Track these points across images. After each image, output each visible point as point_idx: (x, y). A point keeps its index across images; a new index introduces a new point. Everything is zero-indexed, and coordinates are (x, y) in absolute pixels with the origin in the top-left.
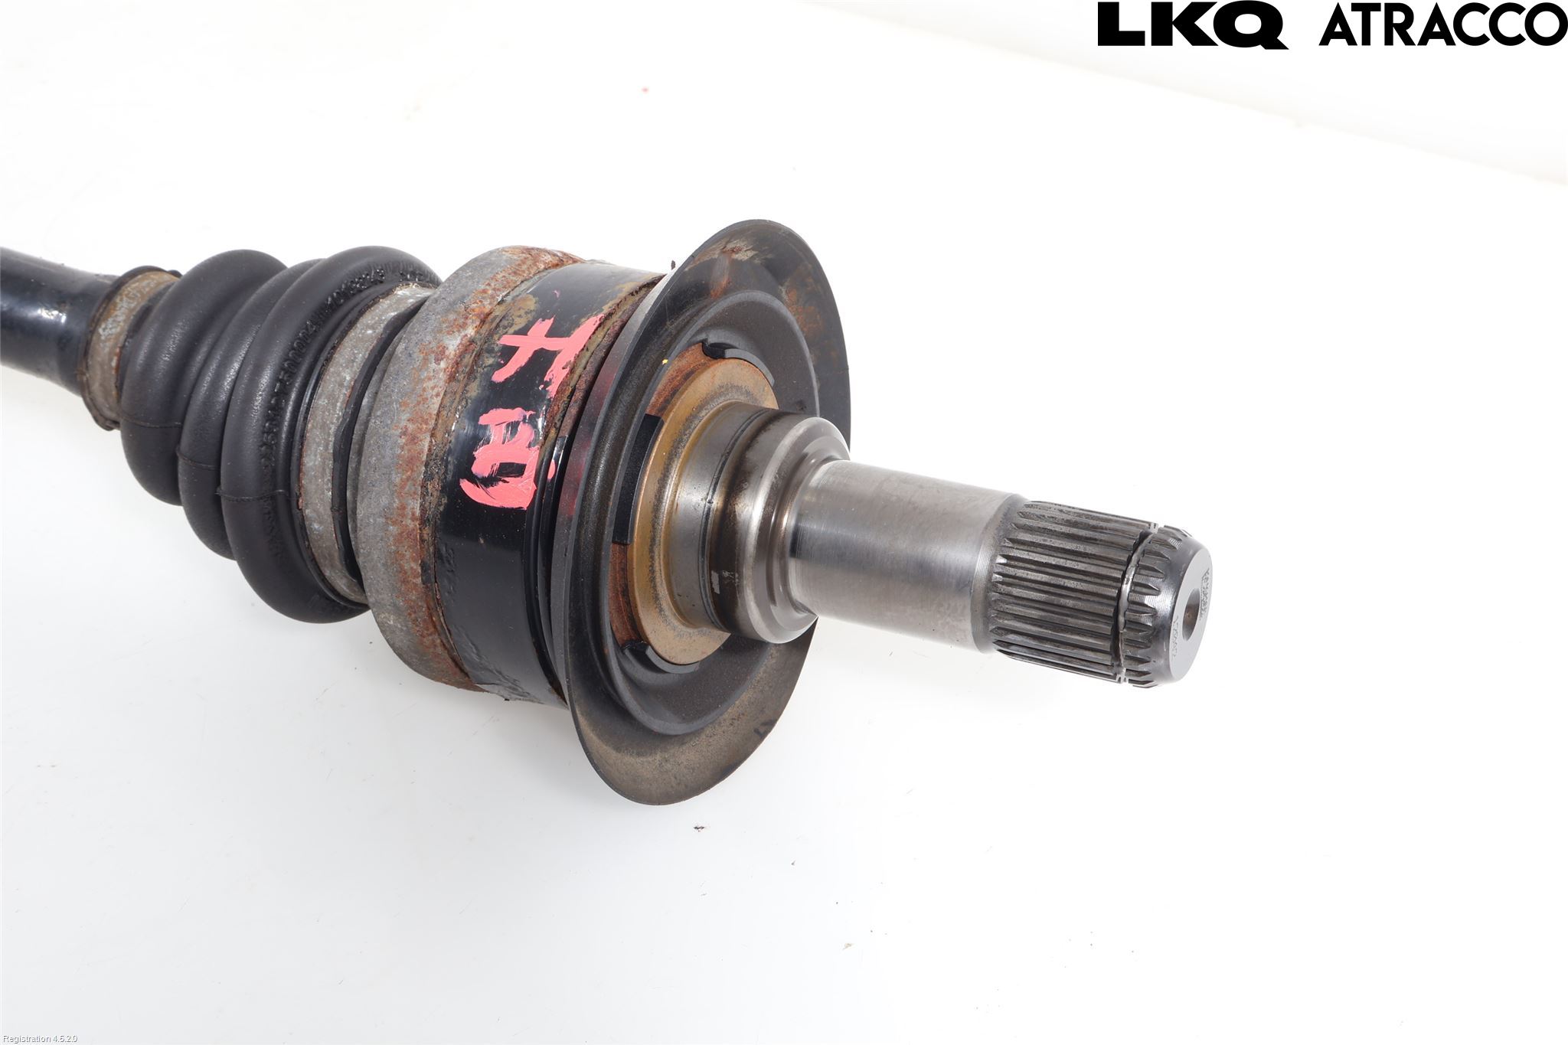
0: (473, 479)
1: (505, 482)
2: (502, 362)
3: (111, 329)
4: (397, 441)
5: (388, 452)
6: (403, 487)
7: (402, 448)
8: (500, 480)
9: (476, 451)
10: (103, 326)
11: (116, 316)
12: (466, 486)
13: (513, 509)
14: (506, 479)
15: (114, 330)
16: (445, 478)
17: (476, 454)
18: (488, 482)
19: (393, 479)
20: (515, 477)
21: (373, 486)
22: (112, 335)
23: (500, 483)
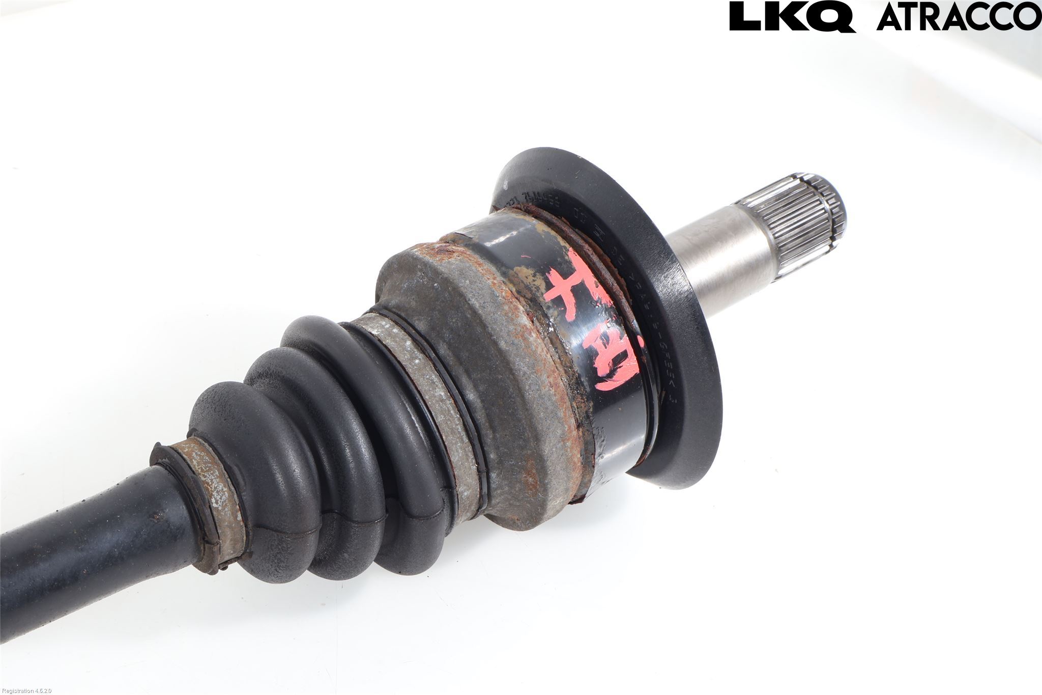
0: (602, 380)
1: (620, 367)
2: (562, 309)
3: (221, 498)
4: (550, 393)
5: (548, 403)
6: (565, 416)
7: (555, 395)
8: (617, 368)
9: (594, 364)
10: (213, 500)
11: (215, 488)
12: (601, 387)
13: (632, 378)
14: (621, 365)
15: (224, 497)
16: (586, 391)
17: (595, 366)
18: (610, 375)
19: (559, 415)
20: (624, 360)
21: (548, 429)
22: (225, 501)
23: (618, 369)
